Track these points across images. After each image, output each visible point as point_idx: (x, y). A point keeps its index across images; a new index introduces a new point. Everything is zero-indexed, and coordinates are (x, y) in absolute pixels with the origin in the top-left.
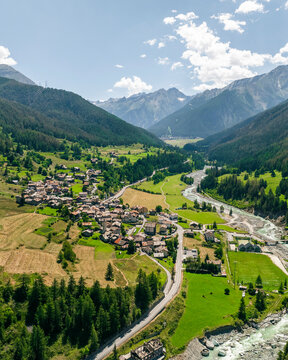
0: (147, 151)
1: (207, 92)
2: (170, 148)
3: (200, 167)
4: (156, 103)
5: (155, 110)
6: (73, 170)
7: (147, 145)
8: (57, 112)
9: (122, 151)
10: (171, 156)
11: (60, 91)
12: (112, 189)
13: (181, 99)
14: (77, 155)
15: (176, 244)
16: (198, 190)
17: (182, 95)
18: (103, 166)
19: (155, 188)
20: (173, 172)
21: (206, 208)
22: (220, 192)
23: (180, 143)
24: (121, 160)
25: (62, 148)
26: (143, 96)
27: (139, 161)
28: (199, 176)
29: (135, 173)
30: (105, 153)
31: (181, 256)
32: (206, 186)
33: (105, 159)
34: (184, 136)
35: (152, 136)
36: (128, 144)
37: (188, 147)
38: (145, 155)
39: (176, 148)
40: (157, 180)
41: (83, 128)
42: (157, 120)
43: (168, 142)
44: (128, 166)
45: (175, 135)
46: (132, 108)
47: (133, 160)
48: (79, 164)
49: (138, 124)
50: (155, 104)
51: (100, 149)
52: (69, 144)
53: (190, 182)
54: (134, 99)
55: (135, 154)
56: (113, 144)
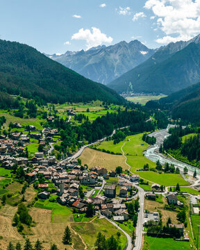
0: (106, 108)
1: (171, 45)
2: (131, 105)
4: (117, 57)
5: (115, 64)
6: (28, 129)
7: (106, 103)
8: (10, 66)
9: (80, 109)
10: (132, 114)
11: (14, 43)
12: (69, 150)
13: (144, 53)
14: (33, 113)
15: (137, 206)
16: (161, 151)
17: (145, 48)
18: (60, 124)
19: (115, 148)
20: (134, 131)
21: (169, 169)
22: (184, 153)
23: (141, 100)
24: (79, 118)
25: (16, 105)
26: (102, 49)
27: (98, 119)
28: (162, 135)
29: (94, 132)
30: (62, 110)
31: (142, 219)
32: (168, 147)
33: (62, 116)
34: (146, 92)
35: (112, 92)
36: (86, 100)
37: (151, 104)
38: (105, 113)
39: (138, 106)
40: (117, 139)
41: (38, 84)
42: (117, 75)
43: (129, 99)
44: (87, 125)
45: (137, 91)
46: (91, 62)
47: (92, 118)
48: (35, 123)
49: (97, 80)
50: (115, 58)
51: (57, 107)
52: (24, 101)
53: (152, 142)
54: (93, 52)
55: (94, 111)
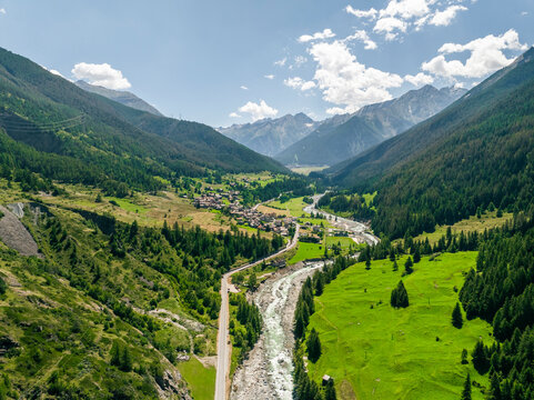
0: (274, 177)
1: (337, 116)
2: (296, 175)
3: (320, 192)
4: (283, 130)
5: (281, 137)
6: (218, 191)
7: (274, 173)
8: (191, 142)
9: (253, 178)
10: (295, 181)
11: (194, 123)
12: (249, 205)
13: (309, 125)
14: (218, 181)
15: (294, 230)
16: (316, 207)
17: (310, 121)
18: (240, 188)
19: (282, 206)
20: (297, 195)
21: (318, 217)
22: (331, 208)
23: (305, 171)
24: (254, 184)
25: (206, 175)
26: (268, 122)
27: (268, 186)
29: (266, 194)
30: (239, 178)
31: (297, 235)
32: (322, 204)
33: (241, 183)
34: (311, 164)
35: (279, 164)
36: (257, 171)
37: (313, 175)
38: (273, 181)
39: (302, 176)
40: (283, 200)
41: (217, 157)
42: (283, 147)
43: (294, 170)
44: (260, 189)
45: (302, 163)
46: (257, 135)
47: (263, 184)
48: (222, 187)
49: (263, 153)
50: (282, 131)
51: (235, 176)
52: (210, 171)
53: (311, 202)
54: (258, 124)
55: (265, 179)
56: (244, 172)
